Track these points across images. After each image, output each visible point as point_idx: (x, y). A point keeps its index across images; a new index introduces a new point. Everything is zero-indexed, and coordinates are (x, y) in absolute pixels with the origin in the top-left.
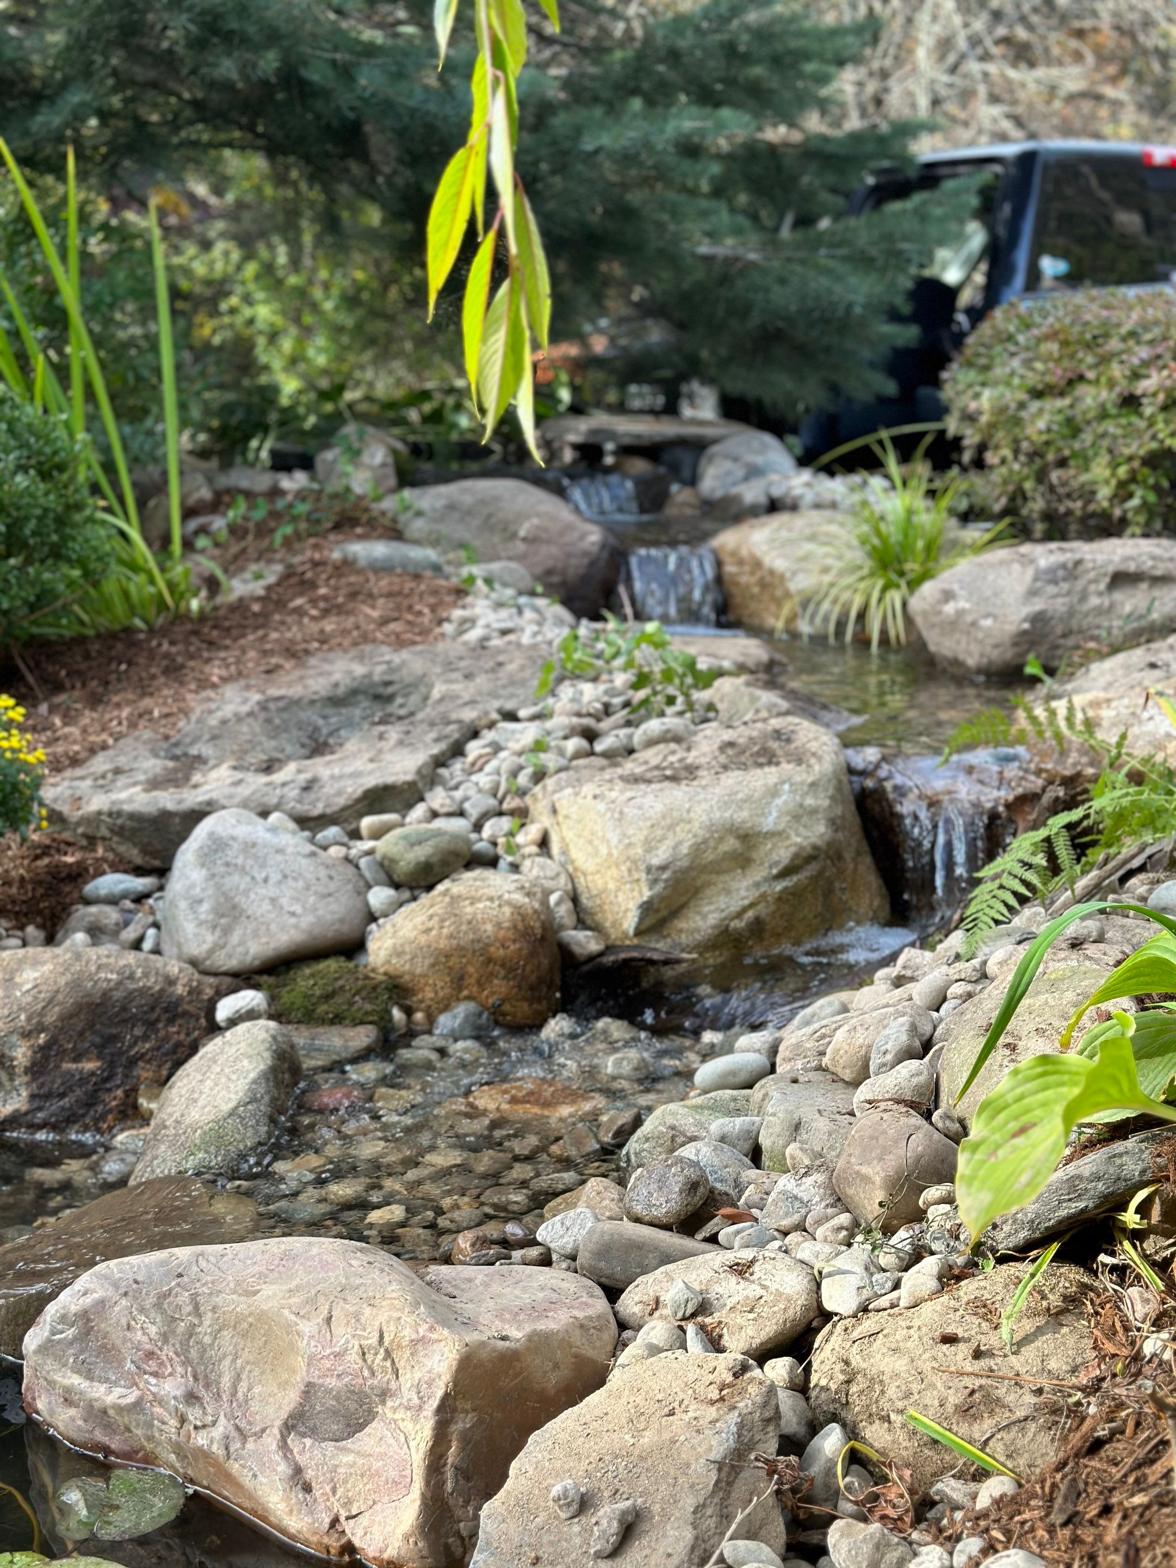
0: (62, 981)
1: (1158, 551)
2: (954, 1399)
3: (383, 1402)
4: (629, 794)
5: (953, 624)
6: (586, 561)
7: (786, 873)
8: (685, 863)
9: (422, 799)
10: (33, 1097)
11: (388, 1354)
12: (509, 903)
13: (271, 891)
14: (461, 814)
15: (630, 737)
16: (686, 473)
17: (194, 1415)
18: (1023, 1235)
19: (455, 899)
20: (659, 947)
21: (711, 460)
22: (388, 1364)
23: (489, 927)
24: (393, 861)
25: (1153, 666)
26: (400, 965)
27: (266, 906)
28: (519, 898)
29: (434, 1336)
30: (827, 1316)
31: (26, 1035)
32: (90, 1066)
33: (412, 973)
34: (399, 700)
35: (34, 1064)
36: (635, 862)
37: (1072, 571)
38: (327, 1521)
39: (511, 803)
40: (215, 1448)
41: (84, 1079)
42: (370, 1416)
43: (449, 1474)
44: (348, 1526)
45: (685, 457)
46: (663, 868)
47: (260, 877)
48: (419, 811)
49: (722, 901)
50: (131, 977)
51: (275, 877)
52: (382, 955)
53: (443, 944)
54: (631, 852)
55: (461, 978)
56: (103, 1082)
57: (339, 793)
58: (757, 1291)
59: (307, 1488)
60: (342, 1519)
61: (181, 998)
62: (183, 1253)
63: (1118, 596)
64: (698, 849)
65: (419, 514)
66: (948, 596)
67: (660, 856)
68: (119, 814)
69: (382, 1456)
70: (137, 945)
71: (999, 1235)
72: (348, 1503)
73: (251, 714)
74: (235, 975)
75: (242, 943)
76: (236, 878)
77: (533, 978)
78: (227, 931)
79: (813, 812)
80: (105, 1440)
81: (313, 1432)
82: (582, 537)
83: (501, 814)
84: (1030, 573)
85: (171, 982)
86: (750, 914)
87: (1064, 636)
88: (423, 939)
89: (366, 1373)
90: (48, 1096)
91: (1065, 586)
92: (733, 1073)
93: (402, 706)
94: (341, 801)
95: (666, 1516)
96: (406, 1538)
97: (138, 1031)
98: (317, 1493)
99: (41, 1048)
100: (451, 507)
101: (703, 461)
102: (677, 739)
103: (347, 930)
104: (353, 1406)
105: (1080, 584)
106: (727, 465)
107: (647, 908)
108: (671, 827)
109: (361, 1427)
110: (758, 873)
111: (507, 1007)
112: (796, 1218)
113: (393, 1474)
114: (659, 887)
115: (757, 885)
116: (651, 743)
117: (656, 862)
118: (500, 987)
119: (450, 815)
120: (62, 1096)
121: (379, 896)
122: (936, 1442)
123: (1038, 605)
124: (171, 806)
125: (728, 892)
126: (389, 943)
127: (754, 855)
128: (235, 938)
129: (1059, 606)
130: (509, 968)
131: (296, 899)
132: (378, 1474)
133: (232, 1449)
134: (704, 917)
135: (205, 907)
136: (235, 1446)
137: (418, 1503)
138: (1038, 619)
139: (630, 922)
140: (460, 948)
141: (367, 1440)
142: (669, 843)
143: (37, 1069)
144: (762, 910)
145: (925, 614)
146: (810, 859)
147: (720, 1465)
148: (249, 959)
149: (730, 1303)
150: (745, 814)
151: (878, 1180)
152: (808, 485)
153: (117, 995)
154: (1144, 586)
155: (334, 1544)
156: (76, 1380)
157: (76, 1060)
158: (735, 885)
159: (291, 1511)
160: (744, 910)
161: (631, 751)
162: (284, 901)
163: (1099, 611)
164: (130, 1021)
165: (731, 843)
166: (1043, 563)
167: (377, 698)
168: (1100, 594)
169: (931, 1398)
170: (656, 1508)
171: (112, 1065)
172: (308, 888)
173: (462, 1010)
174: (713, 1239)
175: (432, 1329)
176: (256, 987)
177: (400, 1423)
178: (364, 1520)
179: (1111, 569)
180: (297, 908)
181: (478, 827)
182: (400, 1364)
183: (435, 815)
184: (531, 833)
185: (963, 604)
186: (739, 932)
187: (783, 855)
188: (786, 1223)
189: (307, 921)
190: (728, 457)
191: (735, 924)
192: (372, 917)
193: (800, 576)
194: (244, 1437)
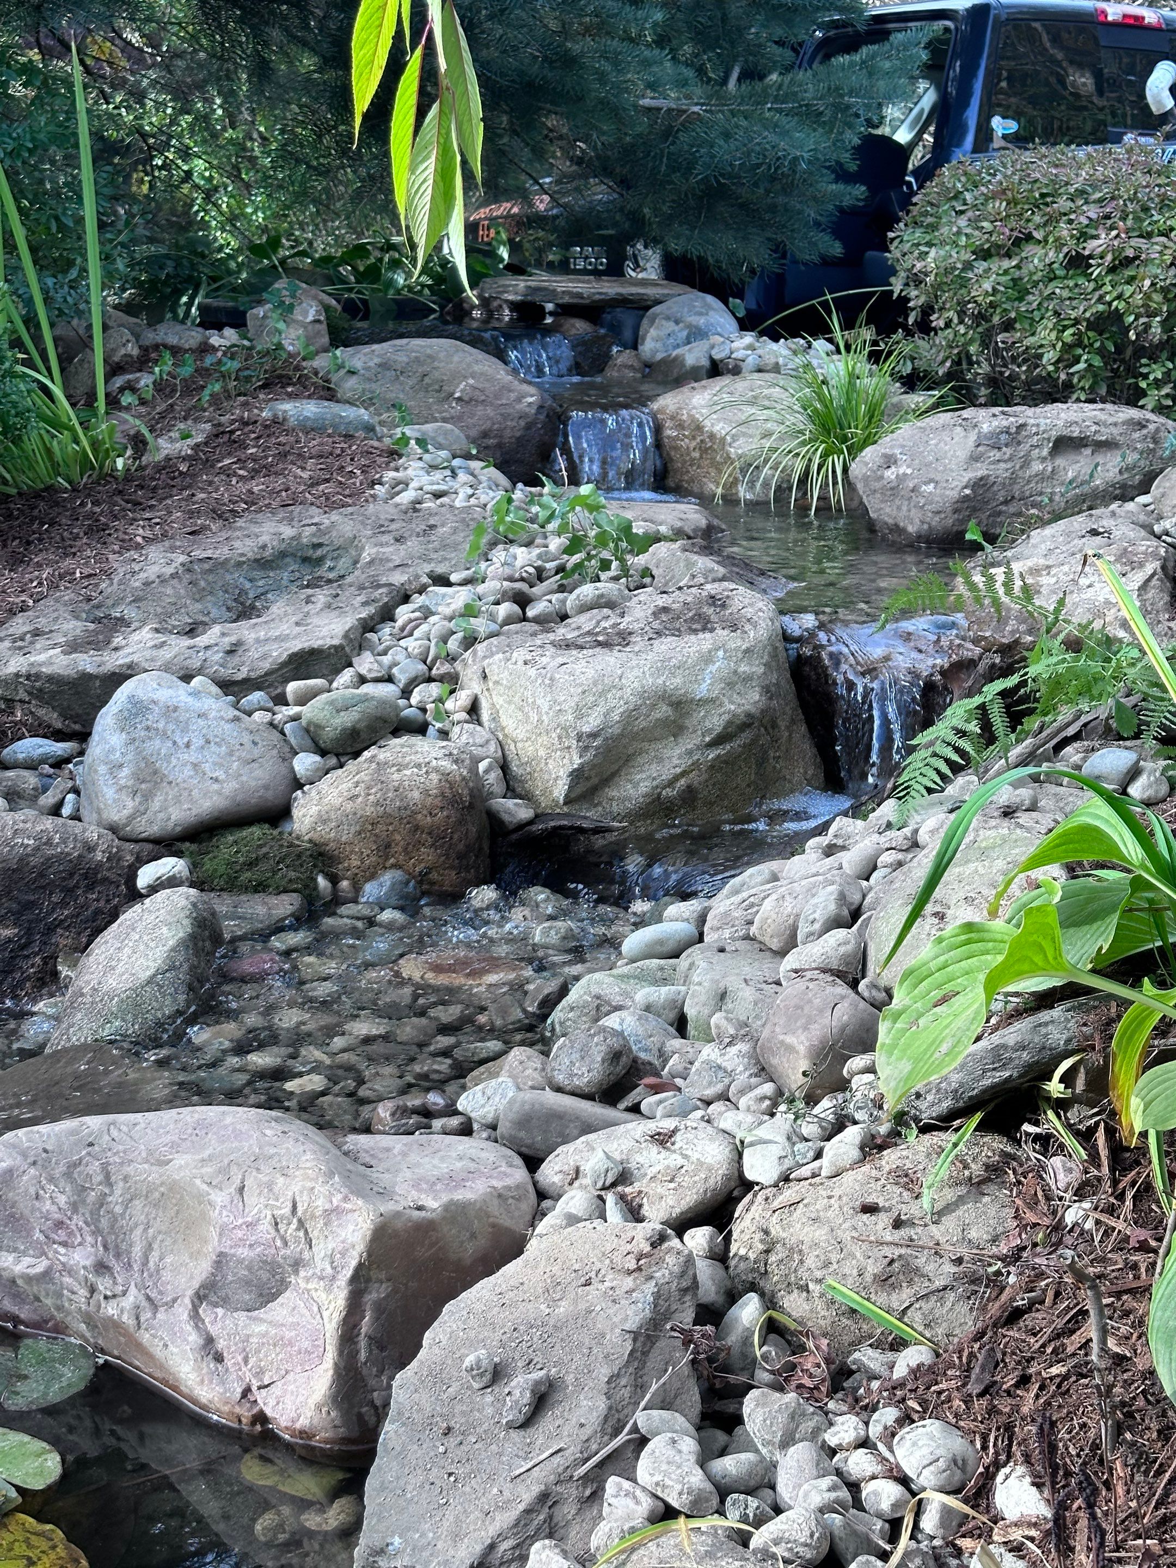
1: (1102, 416)
2: (873, 1268)
3: (296, 1272)
4: (561, 660)
5: (893, 491)
6: (522, 423)
7: (719, 741)
8: (617, 730)
9: (350, 665)
11: (301, 1223)
12: (436, 770)
13: (192, 756)
14: (390, 679)
15: (564, 602)
16: (627, 334)
17: (104, 1285)
18: (946, 1104)
19: (382, 766)
20: (590, 816)
21: (652, 322)
22: (301, 1234)
23: (416, 794)
24: (319, 727)
25: (1094, 533)
26: (326, 833)
27: (188, 771)
28: (447, 765)
29: (348, 1206)
30: (748, 1186)
32: (7, 933)
33: (337, 841)
34: (329, 563)
36: (565, 729)
37: (1015, 435)
38: (239, 1390)
39: (440, 669)
40: (125, 1318)
42: (283, 1286)
43: (363, 1343)
44: (260, 1396)
45: (627, 318)
46: (593, 735)
47: (181, 742)
48: (346, 676)
49: (653, 770)
50: (49, 842)
51: (197, 742)
52: (308, 822)
53: (369, 811)
54: (562, 719)
55: (388, 846)
56: (20, 949)
57: (264, 657)
58: (678, 1160)
59: (219, 1358)
60: (254, 1388)
61: (100, 864)
62: (94, 1122)
63: (1060, 461)
64: (630, 716)
65: (352, 373)
66: (890, 461)
67: (591, 723)
68: (38, 676)
69: (295, 1325)
70: (56, 811)
71: (923, 1105)
72: (260, 1373)
73: (174, 576)
74: (156, 841)
75: (163, 809)
76: (157, 742)
77: (461, 847)
78: (148, 797)
79: (747, 679)
80: (15, 1309)
81: (225, 1302)
82: (519, 399)
83: (430, 680)
84: (973, 437)
85: (90, 848)
86: (683, 782)
87: (1006, 502)
88: (349, 806)
89: (279, 1243)
91: (1008, 451)
92: (660, 942)
93: (331, 569)
94: (266, 665)
95: (580, 1387)
96: (319, 1408)
97: (55, 899)
98: (229, 1362)
100: (384, 366)
101: (645, 322)
102: (611, 605)
103: (272, 797)
104: (265, 1276)
105: (1024, 448)
106: (670, 326)
107: (577, 776)
108: (602, 694)
109: (273, 1297)
110: (690, 742)
111: (434, 876)
112: (719, 1088)
113: (306, 1344)
114: (589, 756)
115: (690, 753)
116: (585, 608)
117: (586, 729)
118: (428, 855)
119: (377, 680)
121: (304, 763)
122: (854, 1311)
123: (980, 470)
124: (90, 669)
125: (660, 760)
126: (314, 810)
127: (687, 722)
128: (156, 804)
129: (1002, 471)
130: (438, 837)
131: (219, 765)
132: (291, 1344)
133: (142, 1319)
134: (635, 786)
135: (125, 772)
136: (146, 1315)
137: (331, 1372)
138: (980, 484)
139: (560, 790)
140: (386, 815)
141: (278, 1310)
142: (601, 709)
144: (695, 778)
145: (866, 479)
146: (744, 726)
147: (635, 1335)
148: (170, 825)
149: (651, 1172)
150: (678, 681)
151: (802, 1049)
152: (751, 347)
153: (34, 861)
154: (1088, 451)
155: (246, 1413)
158: (667, 753)
159: (202, 1381)
160: (676, 778)
161: (564, 617)
162: (207, 767)
163: (1041, 477)
164: (48, 888)
165: (664, 711)
166: (985, 428)
167: (305, 560)
168: (1044, 459)
169: (850, 1268)
170: (570, 1379)
171: (29, 932)
172: (231, 754)
173: (388, 878)
174: (635, 1109)
175: (346, 1199)
176: (178, 854)
177: (313, 1293)
178: (276, 1390)
179: (1054, 434)
180: (220, 774)
181: (406, 693)
182: (314, 1234)
183: (363, 680)
184: (462, 698)
185: (903, 469)
186: (670, 800)
187: (716, 722)
188: (709, 1092)
189: (230, 787)
190: (668, 318)
191: (667, 792)
192: (298, 785)
193: (741, 441)
194: (155, 1307)
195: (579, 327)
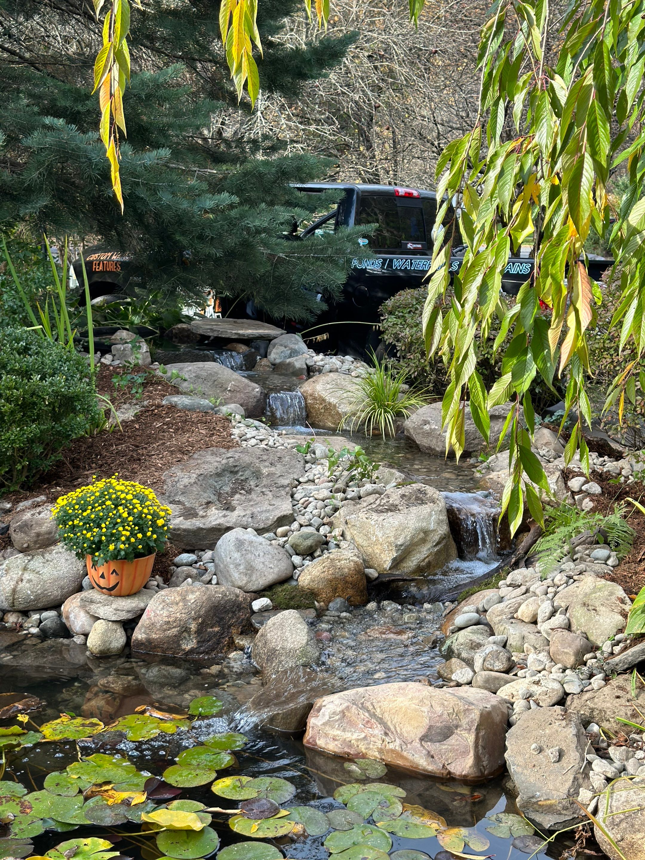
0: (204, 598)
2: (629, 713)
3: (456, 729)
4: (382, 518)
7: (438, 544)
8: (408, 543)
9: (295, 520)
10: (198, 642)
11: (457, 714)
12: (352, 561)
13: (262, 560)
14: (310, 525)
15: (359, 492)
17: (387, 739)
18: (626, 666)
19: (332, 560)
20: (396, 574)
21: (274, 346)
22: (457, 717)
23: (346, 570)
24: (297, 545)
26: (314, 585)
27: (261, 564)
29: (471, 708)
30: (567, 694)
31: (194, 619)
32: (216, 629)
33: (318, 588)
35: (198, 630)
36: (390, 543)
38: (441, 766)
39: (326, 520)
40: (397, 748)
41: (215, 635)
42: (452, 733)
43: (480, 748)
44: (448, 767)
45: (262, 345)
46: (401, 545)
47: (257, 554)
48: (295, 525)
49: (418, 556)
50: (225, 595)
51: (262, 554)
52: (306, 582)
53: (329, 577)
54: (389, 540)
55: (336, 589)
56: (221, 635)
57: (267, 519)
58: (545, 689)
59: (433, 757)
60: (446, 765)
61: (241, 602)
62: (361, 690)
64: (412, 538)
66: (426, 422)
67: (400, 542)
68: (179, 529)
69: (457, 745)
70: (209, 582)
71: (618, 667)
72: (447, 760)
74: (255, 592)
75: (257, 580)
76: (250, 555)
77: (361, 588)
78: (251, 576)
79: (442, 521)
81: (431, 740)
83: (324, 524)
85: (237, 596)
86: (427, 560)
88: (322, 575)
89: (450, 721)
90: (204, 641)
92: (470, 620)
94: (270, 522)
95: (569, 750)
96: (470, 767)
97: (230, 616)
98: (436, 758)
99: (200, 624)
101: (271, 346)
102: (378, 493)
103: (289, 573)
104: (446, 731)
106: (283, 348)
107: (394, 560)
108: (403, 530)
109: (448, 737)
110: (429, 545)
111: (352, 599)
113: (463, 750)
114: (399, 552)
115: (429, 549)
116: (369, 494)
117: (399, 543)
118: (350, 592)
119: (307, 526)
120: (209, 641)
121: (297, 559)
122: (626, 725)
124: (201, 526)
125: (420, 552)
126: (309, 577)
127: (428, 538)
128: (254, 578)
130: (354, 585)
131: (271, 562)
132: (457, 750)
133: (403, 748)
134: (412, 562)
135: (242, 567)
137: (473, 757)
139: (387, 565)
140: (336, 578)
141: (452, 740)
142: (403, 536)
143: (199, 632)
144: (431, 558)
146: (443, 539)
147: (576, 736)
148: (260, 586)
149: (538, 693)
150: (425, 524)
153: (222, 602)
155: (445, 772)
156: (338, 732)
157: (212, 627)
158: (422, 550)
159: (428, 764)
160: (425, 558)
161: (360, 498)
162: (266, 563)
164: (227, 612)
165: (422, 535)
169: (621, 713)
170: (564, 748)
171: (223, 628)
172: (273, 558)
173: (339, 601)
174: (516, 675)
175: (469, 706)
176: (264, 596)
177: (463, 734)
178: (453, 765)
180: (271, 565)
181: (318, 530)
182: (461, 717)
183: (301, 526)
184: (337, 532)
185: (433, 427)
186: (423, 566)
187: (436, 538)
189: (276, 570)
190: (281, 345)
191: (423, 564)
192: (295, 567)
193: (342, 406)
194: (406, 745)
195: (243, 348)
